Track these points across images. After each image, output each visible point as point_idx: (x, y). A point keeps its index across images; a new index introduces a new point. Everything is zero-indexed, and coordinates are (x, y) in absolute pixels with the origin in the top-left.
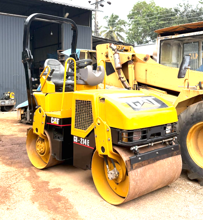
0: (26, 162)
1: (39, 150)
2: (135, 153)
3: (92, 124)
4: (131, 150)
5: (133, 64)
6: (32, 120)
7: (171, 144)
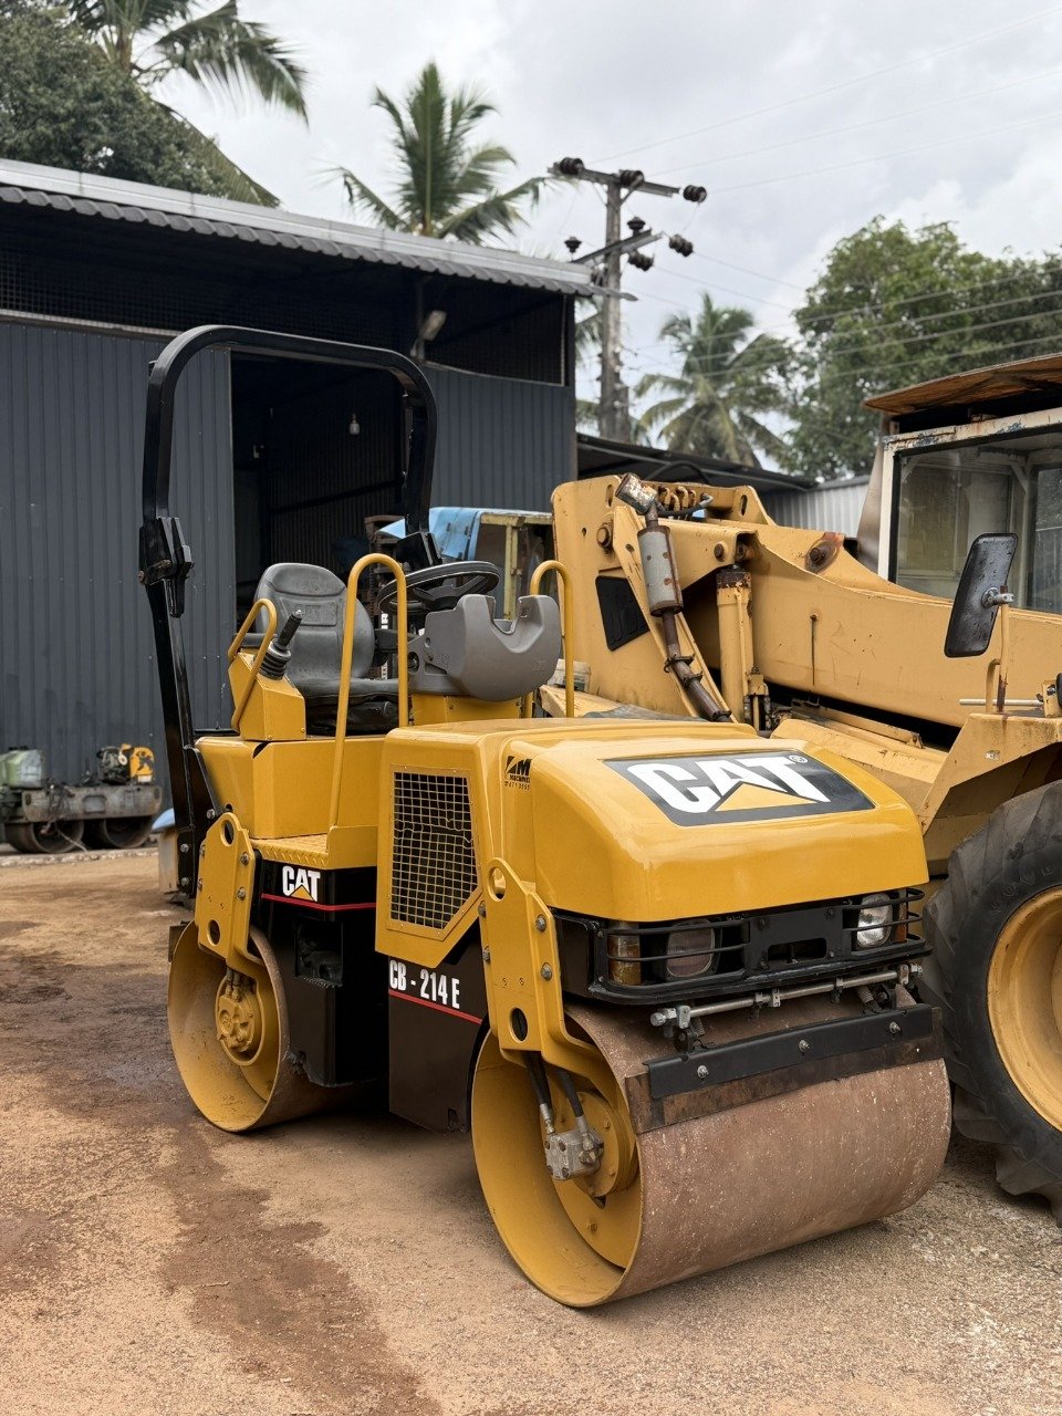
0: (168, 1099)
1: (226, 1032)
2: (676, 1039)
3: (474, 895)
4: (654, 1023)
5: (745, 586)
6: (191, 882)
7: (888, 1004)
